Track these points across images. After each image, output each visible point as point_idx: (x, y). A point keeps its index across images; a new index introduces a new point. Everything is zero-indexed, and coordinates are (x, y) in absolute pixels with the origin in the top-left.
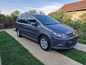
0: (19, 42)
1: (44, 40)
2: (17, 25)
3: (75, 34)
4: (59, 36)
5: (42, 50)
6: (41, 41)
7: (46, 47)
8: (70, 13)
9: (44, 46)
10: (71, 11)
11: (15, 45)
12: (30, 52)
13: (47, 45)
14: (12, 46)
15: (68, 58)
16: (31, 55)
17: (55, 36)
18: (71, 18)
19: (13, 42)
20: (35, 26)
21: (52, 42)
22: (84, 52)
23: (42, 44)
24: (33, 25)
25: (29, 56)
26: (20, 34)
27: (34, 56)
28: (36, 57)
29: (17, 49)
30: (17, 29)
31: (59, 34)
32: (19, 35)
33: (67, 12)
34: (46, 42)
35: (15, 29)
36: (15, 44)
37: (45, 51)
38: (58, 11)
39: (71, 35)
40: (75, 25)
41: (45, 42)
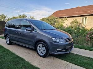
0: (10, 50)
1: (41, 46)
2: (5, 31)
3: (71, 39)
4: (58, 41)
5: (40, 57)
6: (38, 47)
7: (44, 53)
8: (62, 19)
9: (42, 53)
10: (63, 18)
11: (5, 54)
12: (26, 61)
13: (45, 51)
14: (2, 55)
15: (67, 63)
16: (28, 63)
17: (54, 41)
18: (63, 24)
19: (2, 51)
20: (30, 32)
21: (51, 48)
22: (80, 55)
23: (40, 50)
24: (28, 30)
25: (26, 65)
26: (10, 42)
27: (32, 64)
28: (34, 65)
29: (8, 58)
30: (7, 35)
31: (57, 39)
32: (8, 43)
33: (59, 18)
34: (44, 48)
35: (3, 36)
36: (5, 52)
37: (43, 58)
38: (50, 17)
39: (68, 40)
40: (68, 30)
41: (42, 48)
